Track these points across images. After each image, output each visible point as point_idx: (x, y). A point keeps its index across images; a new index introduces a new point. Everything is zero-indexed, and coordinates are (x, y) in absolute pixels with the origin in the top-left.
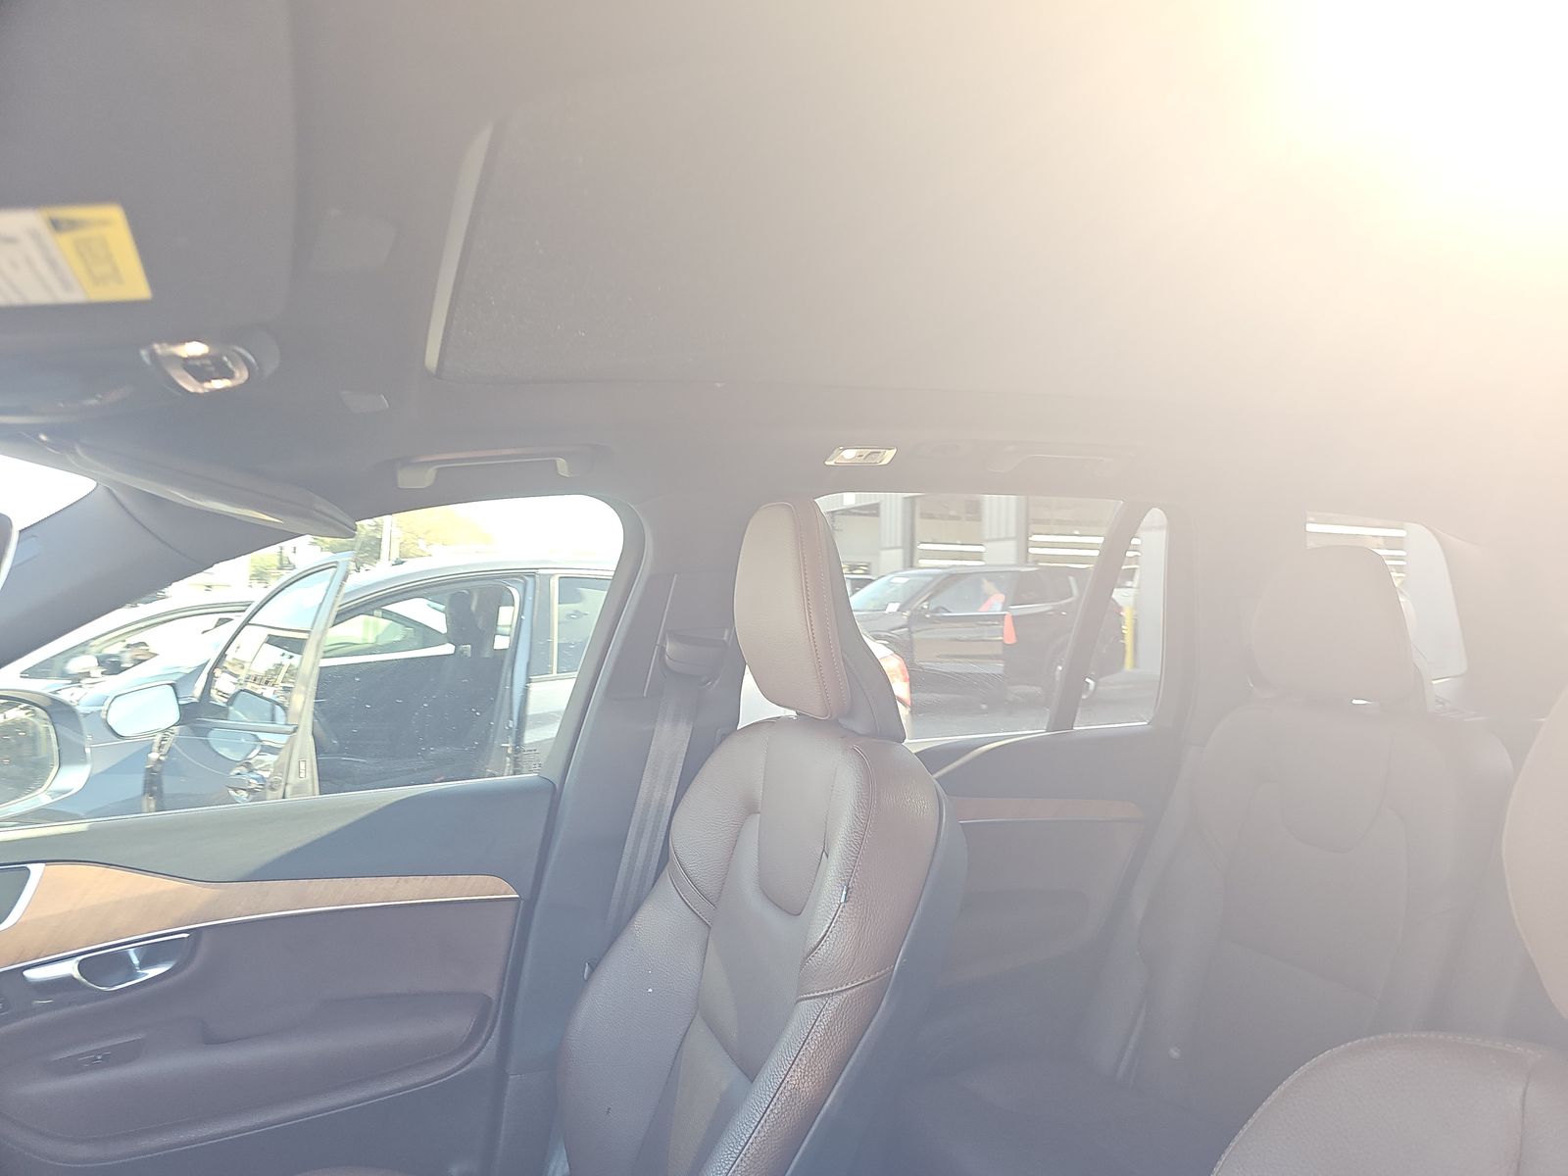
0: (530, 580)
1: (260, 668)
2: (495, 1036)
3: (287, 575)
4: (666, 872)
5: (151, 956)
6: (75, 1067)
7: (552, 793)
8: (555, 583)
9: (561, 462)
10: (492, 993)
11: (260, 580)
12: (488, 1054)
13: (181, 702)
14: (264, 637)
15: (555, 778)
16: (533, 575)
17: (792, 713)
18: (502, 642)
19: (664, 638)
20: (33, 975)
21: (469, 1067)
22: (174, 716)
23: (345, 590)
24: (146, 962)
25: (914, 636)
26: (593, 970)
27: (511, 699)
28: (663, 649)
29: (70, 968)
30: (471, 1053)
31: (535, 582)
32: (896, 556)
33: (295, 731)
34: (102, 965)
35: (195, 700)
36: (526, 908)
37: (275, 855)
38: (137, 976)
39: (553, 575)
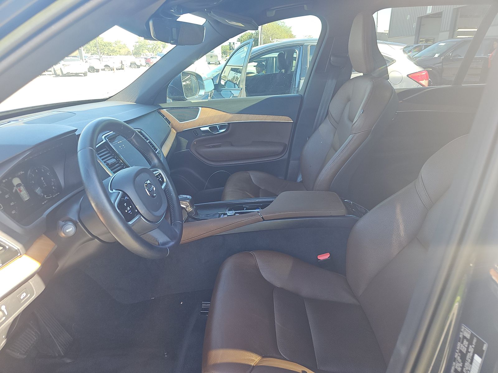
0: (302, 47)
1: (230, 78)
2: (287, 153)
3: (232, 52)
4: (327, 118)
5: (222, 127)
6: (209, 147)
7: (301, 98)
8: (309, 48)
9: (305, 6)
10: (287, 144)
11: (225, 54)
12: (286, 156)
13: (214, 84)
14: (230, 68)
15: (302, 94)
16: (302, 45)
17: (362, 74)
18: (293, 69)
19: (331, 56)
20: (202, 129)
21: (282, 158)
22: (213, 88)
23: (252, 51)
24: (221, 129)
25: (444, 66)
26: (309, 138)
27: (295, 83)
28: (330, 60)
29: (207, 128)
30: (283, 155)
31: (303, 47)
32: (447, 34)
33: (242, 89)
34: (213, 128)
35: (217, 83)
36: (295, 124)
37: (243, 109)
38: (219, 131)
39: (308, 45)
